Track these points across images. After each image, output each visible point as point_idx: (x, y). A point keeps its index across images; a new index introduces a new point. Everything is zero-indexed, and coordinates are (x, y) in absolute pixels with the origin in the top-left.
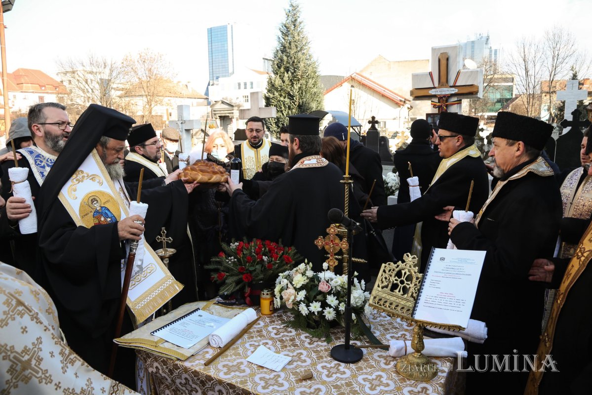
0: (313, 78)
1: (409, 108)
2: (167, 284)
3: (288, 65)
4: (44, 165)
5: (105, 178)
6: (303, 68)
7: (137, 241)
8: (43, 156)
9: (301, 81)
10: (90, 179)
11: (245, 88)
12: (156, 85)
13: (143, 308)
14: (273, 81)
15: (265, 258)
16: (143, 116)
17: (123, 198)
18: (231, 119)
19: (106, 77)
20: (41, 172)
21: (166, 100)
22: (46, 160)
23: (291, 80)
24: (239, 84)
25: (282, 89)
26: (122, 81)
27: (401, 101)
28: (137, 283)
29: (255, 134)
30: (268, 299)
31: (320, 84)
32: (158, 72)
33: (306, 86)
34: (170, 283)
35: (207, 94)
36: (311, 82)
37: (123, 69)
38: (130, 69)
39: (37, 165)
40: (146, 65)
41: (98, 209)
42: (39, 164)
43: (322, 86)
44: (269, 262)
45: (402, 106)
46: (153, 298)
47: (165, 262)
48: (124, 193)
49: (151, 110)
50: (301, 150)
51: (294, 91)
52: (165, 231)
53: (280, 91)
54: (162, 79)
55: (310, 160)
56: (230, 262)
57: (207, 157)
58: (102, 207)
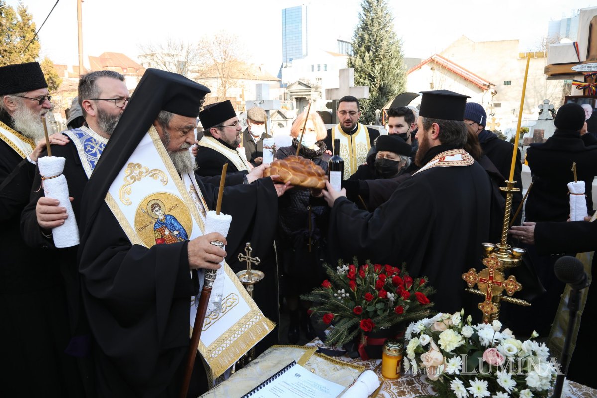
0: (396, 57)
1: (493, 93)
2: (253, 322)
3: (369, 44)
4: (96, 152)
5: (172, 175)
6: (386, 47)
7: (215, 271)
8: (95, 140)
9: (383, 62)
10: (150, 176)
11: (318, 71)
12: (230, 67)
13: (221, 356)
14: (353, 61)
15: (391, 296)
16: (218, 98)
17: (195, 199)
18: (308, 100)
19: (182, 59)
20: (91, 162)
21: (240, 81)
22: (98, 145)
23: (372, 60)
24: (313, 67)
25: (362, 70)
26: (198, 63)
27: (485, 85)
28: (213, 321)
29: (348, 117)
30: (396, 358)
31: (404, 65)
32: (232, 54)
33: (389, 66)
34: (258, 320)
35: (280, 76)
36: (394, 62)
37: (199, 51)
38: (205, 51)
39: (87, 152)
40: (221, 46)
41: (161, 218)
42: (89, 151)
43: (406, 67)
44: (396, 303)
45: (485, 91)
46: (235, 342)
47: (249, 290)
48: (196, 193)
49: (225, 91)
50: (441, 141)
51: (376, 72)
52: (250, 248)
53: (360, 72)
54: (236, 61)
55: (453, 155)
56: (339, 298)
57: (293, 143)
58: (166, 216)
